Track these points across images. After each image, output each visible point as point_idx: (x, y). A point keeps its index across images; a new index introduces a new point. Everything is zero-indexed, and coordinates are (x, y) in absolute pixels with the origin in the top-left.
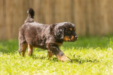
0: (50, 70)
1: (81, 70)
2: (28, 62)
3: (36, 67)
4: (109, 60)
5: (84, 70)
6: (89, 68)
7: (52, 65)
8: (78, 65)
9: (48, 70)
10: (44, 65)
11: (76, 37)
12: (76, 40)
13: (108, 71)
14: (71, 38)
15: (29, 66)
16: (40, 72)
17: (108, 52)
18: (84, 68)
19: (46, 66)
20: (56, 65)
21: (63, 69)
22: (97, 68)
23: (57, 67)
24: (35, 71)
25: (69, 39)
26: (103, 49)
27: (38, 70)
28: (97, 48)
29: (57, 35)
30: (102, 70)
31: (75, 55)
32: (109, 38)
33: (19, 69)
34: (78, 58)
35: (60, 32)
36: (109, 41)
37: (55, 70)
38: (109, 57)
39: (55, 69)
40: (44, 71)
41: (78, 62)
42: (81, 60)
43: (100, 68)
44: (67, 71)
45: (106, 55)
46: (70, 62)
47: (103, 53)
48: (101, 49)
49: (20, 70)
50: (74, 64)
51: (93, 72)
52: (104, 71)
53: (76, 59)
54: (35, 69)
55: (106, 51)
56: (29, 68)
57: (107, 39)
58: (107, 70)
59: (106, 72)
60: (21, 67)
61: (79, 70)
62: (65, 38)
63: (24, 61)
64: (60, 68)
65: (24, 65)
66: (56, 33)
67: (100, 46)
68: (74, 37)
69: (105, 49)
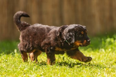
0: (38, 74)
1: (71, 74)
2: (13, 65)
3: (22, 71)
4: (102, 62)
5: (74, 74)
6: (80, 71)
7: (39, 69)
8: (68, 68)
9: (35, 74)
10: (31, 69)
11: (88, 41)
12: (89, 44)
13: (100, 75)
14: (84, 43)
15: (15, 70)
16: (27, 76)
17: (101, 53)
18: (75, 71)
19: (34, 70)
20: (44, 69)
21: (52, 73)
22: (89, 71)
23: (45, 71)
24: (21, 75)
25: (81, 44)
26: (94, 50)
27: (25, 74)
28: (88, 50)
29: (67, 39)
30: (93, 73)
31: (64, 57)
32: (101, 39)
33: (4, 73)
34: (68, 61)
35: (70, 35)
36: (101, 41)
37: (43, 74)
38: (102, 59)
39: (43, 72)
40: (31, 75)
41: (68, 65)
42: (71, 63)
43: (91, 71)
44: (56, 75)
45: (98, 57)
46: (59, 65)
47: (94, 54)
48: (93, 50)
49: (5, 75)
50: (63, 67)
51: (84, 75)
52: (96, 74)
53: (65, 62)
54: (21, 73)
55: (98, 52)
56: (14, 72)
57: (99, 39)
58: (99, 73)
59: (98, 75)
60: (5, 71)
61: (69, 73)
62: (76, 43)
63: (9, 65)
64: (48, 72)
65: (9, 69)
66: (66, 37)
67: (92, 47)
68: (87, 41)
69: (97, 50)
